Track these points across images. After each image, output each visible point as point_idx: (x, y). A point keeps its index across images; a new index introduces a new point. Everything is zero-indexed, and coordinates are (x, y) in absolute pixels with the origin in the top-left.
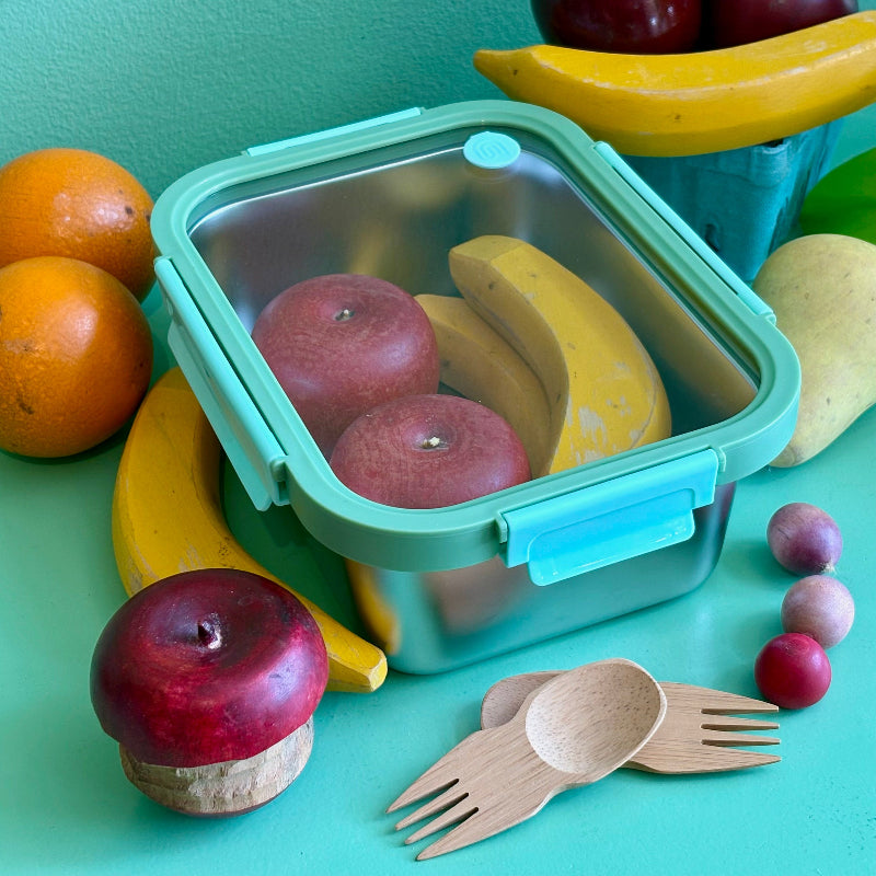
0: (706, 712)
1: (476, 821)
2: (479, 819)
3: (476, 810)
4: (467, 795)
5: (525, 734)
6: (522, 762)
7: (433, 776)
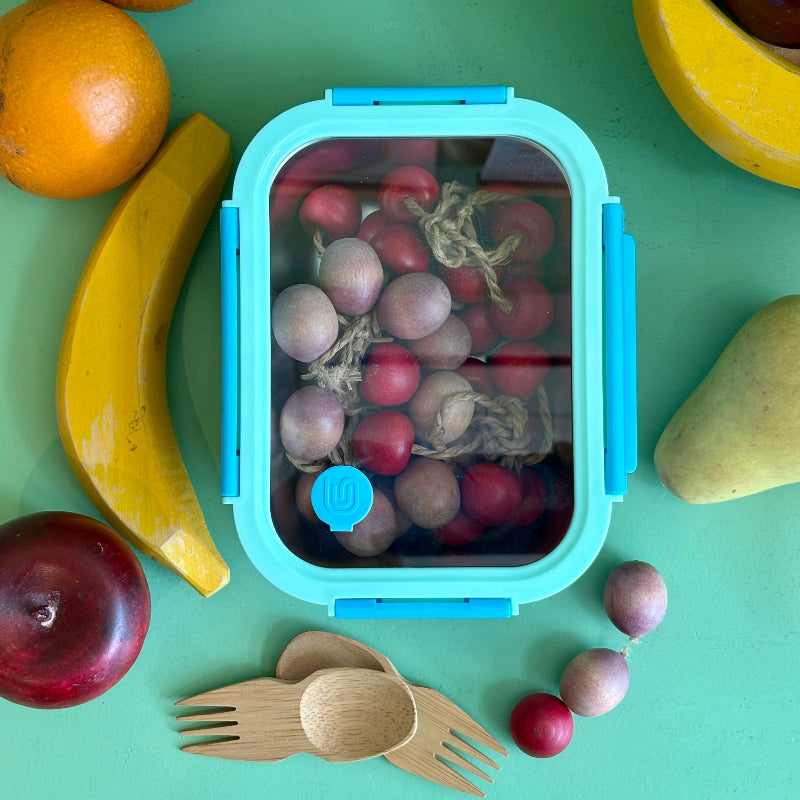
0: (452, 733)
1: (234, 746)
2: (237, 746)
3: (237, 738)
4: (236, 723)
5: (300, 700)
6: (287, 721)
7: (219, 696)
